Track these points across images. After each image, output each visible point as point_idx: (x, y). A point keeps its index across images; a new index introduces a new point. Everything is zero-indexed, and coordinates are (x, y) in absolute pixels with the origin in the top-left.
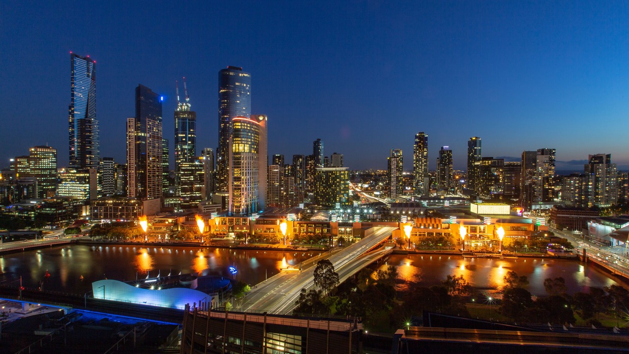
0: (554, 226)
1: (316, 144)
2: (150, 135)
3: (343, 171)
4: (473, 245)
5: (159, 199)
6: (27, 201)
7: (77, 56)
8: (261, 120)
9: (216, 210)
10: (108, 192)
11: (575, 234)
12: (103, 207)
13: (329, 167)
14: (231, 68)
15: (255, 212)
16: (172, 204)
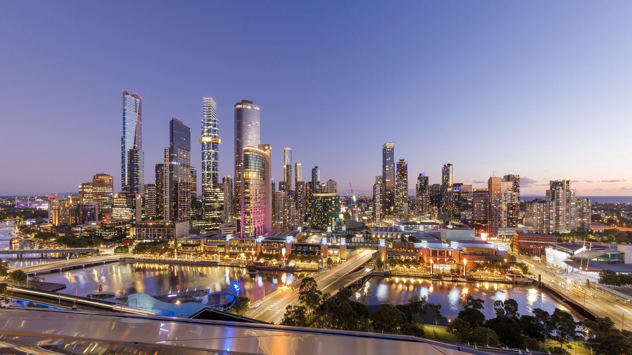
0: (516, 252)
1: (314, 171)
2: (181, 164)
3: (334, 196)
4: (441, 268)
5: (188, 222)
6: (89, 222)
7: (127, 94)
8: (267, 150)
9: (232, 232)
10: (151, 216)
11: (534, 260)
12: (145, 229)
13: (323, 193)
14: (244, 102)
15: (261, 235)
16: (199, 226)
